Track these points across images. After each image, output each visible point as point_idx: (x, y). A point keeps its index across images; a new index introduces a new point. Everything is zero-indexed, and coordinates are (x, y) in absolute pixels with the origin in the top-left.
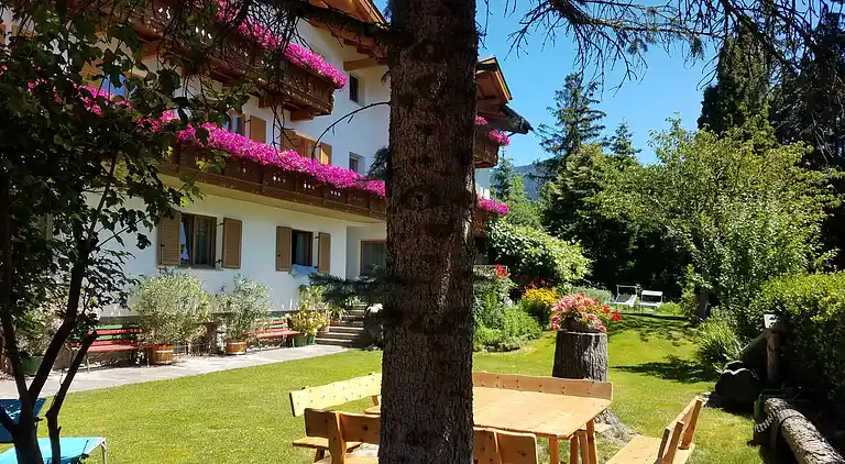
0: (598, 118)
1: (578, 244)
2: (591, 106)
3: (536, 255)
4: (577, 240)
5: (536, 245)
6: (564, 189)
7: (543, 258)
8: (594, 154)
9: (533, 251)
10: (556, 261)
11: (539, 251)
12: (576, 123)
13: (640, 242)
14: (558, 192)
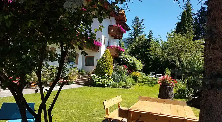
0: (143, 28)
1: (141, 61)
2: (142, 26)
3: (131, 63)
4: (140, 60)
5: (131, 60)
6: (135, 46)
7: (133, 64)
8: (143, 38)
9: (130, 62)
10: (136, 65)
11: (132, 62)
12: (137, 29)
13: (153, 61)
14: (133, 47)
